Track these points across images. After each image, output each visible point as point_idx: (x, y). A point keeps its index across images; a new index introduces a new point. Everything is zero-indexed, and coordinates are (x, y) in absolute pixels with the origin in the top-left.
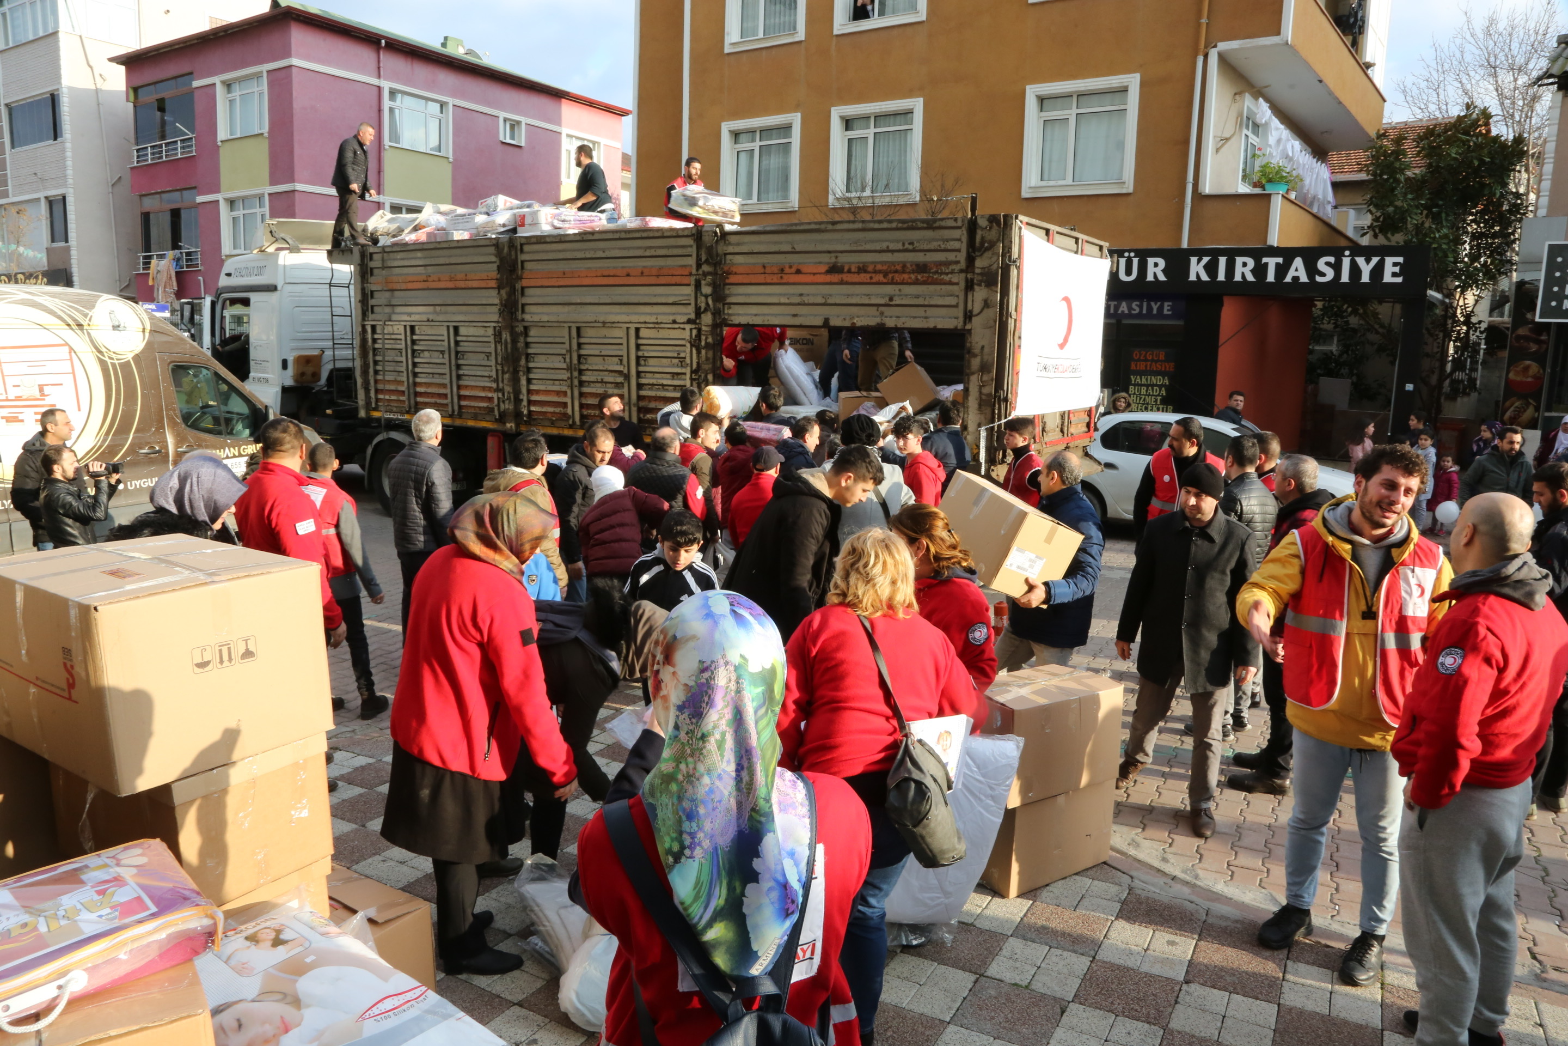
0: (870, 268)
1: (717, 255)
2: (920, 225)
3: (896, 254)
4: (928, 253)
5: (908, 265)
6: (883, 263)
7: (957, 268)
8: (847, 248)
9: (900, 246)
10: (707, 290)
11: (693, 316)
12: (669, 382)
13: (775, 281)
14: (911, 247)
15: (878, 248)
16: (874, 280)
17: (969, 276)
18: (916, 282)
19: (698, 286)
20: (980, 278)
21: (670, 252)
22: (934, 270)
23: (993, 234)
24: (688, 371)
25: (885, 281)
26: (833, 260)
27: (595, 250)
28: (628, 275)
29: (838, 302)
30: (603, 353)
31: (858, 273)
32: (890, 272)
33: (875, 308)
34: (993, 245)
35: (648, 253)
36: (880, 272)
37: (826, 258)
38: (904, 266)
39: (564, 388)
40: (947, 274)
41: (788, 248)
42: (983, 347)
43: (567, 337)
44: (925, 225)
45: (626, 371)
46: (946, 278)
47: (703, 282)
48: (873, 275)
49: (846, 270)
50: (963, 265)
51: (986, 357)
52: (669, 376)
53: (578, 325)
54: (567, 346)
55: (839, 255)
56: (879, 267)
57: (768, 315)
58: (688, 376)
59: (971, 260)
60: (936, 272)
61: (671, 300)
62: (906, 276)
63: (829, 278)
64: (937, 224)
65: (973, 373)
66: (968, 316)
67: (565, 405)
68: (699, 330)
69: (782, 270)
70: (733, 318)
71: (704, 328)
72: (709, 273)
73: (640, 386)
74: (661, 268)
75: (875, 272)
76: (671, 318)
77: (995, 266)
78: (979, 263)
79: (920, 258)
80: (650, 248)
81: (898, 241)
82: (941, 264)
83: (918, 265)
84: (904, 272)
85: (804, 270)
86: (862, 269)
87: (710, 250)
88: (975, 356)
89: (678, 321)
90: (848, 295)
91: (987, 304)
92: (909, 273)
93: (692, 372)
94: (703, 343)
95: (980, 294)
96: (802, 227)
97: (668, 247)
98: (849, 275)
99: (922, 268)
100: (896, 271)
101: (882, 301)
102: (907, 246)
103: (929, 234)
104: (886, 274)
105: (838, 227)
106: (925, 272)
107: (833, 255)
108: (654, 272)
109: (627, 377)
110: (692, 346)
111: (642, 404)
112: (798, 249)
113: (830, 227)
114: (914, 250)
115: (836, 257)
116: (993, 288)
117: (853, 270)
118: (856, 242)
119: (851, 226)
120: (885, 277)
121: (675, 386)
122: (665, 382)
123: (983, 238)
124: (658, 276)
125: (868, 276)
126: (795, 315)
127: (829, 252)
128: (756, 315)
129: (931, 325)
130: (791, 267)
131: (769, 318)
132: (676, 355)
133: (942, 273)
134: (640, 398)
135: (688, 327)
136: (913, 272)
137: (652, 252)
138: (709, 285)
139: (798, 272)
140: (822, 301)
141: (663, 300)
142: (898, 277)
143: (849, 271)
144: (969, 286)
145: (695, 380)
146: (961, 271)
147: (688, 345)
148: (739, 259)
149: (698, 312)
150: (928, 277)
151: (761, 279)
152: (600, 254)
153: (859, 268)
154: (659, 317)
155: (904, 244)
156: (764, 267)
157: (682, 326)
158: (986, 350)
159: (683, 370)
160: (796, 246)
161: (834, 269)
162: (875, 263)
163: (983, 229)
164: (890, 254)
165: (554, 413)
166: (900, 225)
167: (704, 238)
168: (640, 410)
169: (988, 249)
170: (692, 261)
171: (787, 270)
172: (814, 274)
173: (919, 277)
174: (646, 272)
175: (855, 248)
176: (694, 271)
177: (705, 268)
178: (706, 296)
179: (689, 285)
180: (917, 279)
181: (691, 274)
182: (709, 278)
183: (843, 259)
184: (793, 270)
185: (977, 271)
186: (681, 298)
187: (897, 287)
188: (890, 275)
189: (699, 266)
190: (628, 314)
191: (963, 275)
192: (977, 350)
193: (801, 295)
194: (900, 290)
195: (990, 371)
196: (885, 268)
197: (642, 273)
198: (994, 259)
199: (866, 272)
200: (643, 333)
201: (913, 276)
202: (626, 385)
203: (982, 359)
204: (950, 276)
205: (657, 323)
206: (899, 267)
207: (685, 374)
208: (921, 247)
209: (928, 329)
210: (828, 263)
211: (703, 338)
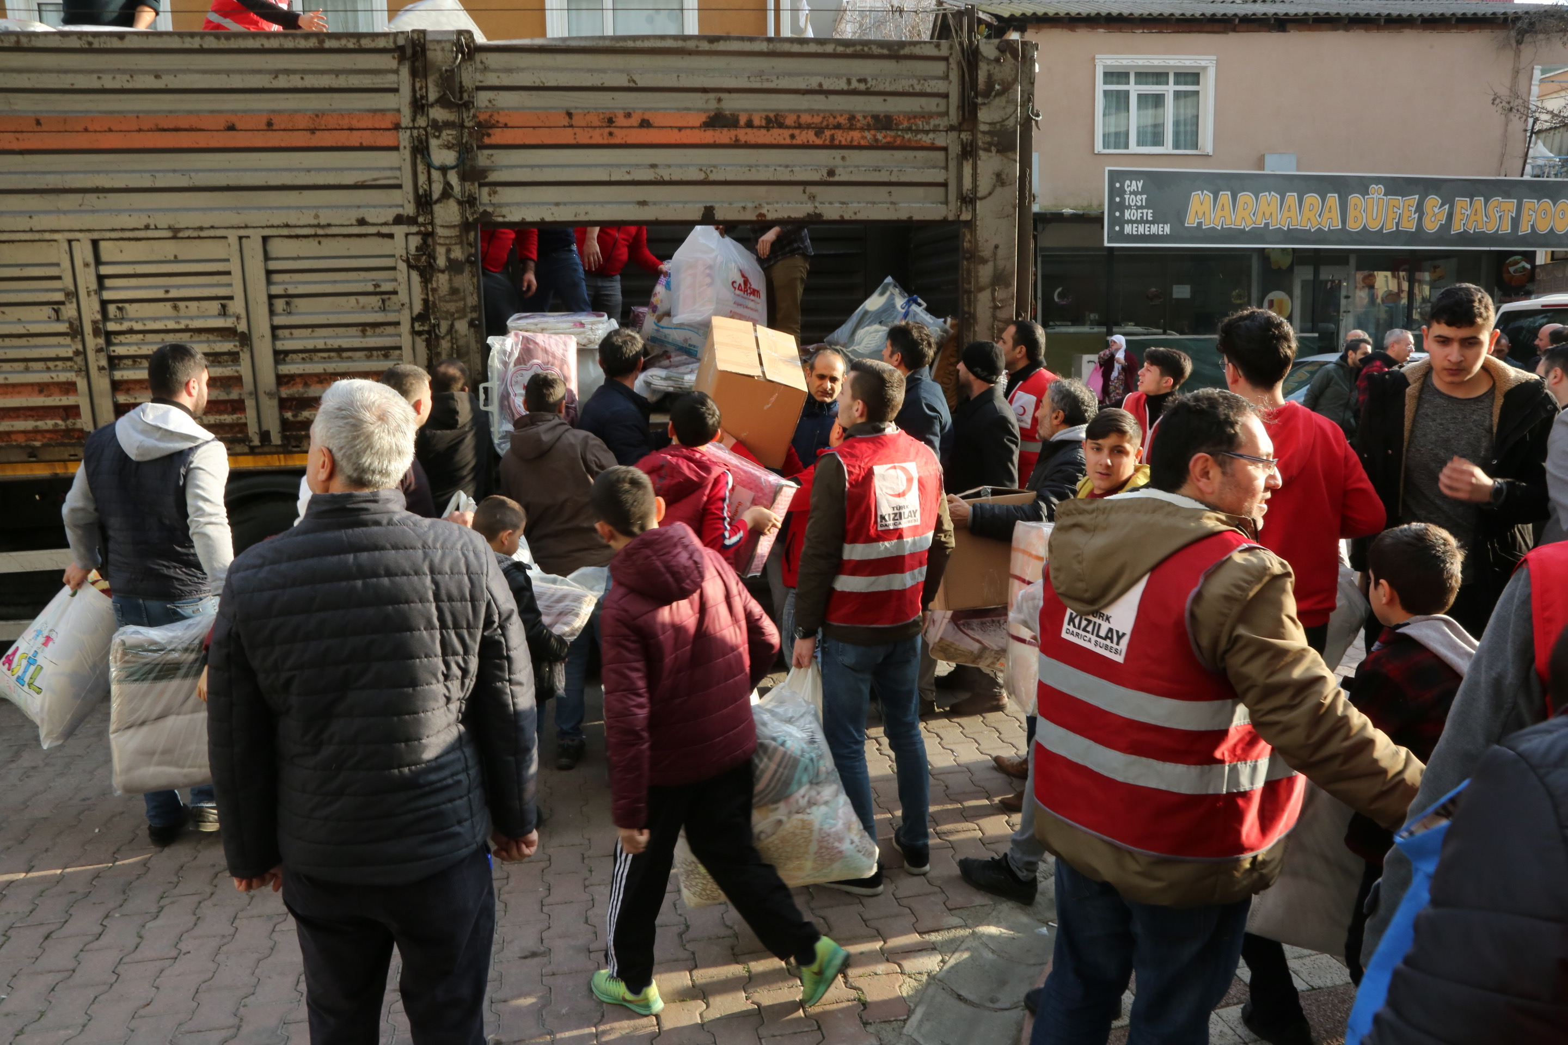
0: (790, 121)
1: (462, 89)
2: (876, 50)
3: (832, 98)
4: (889, 98)
5: (859, 116)
6: (810, 111)
7: (943, 123)
8: (742, 83)
9: (843, 85)
10: (442, 156)
11: (410, 210)
12: (357, 342)
13: (597, 139)
14: (862, 87)
15: (803, 86)
16: (798, 141)
17: (965, 136)
18: (875, 146)
19: (420, 150)
20: (988, 139)
21: (342, 82)
22: (905, 125)
23: (1006, 69)
24: (405, 318)
25: (818, 142)
26: (713, 105)
27: (132, 73)
28: (231, 128)
29: (730, 178)
30: (174, 294)
31: (767, 128)
32: (827, 127)
33: (801, 188)
34: (1007, 88)
35: (282, 82)
36: (809, 127)
37: (698, 100)
38: (852, 118)
39: (71, 376)
40: (927, 132)
41: (623, 81)
42: (996, 247)
43: (66, 264)
44: (885, 52)
45: (242, 327)
46: (926, 139)
47: (434, 143)
48: (797, 132)
49: (742, 123)
50: (954, 117)
51: (1001, 264)
52: (353, 331)
53: (96, 236)
54: (68, 282)
55: (723, 95)
56: (806, 118)
57: (585, 203)
58: (405, 328)
59: (969, 111)
60: (909, 129)
61: (349, 179)
62: (856, 135)
63: (709, 136)
64: (906, 51)
65: (981, 289)
66: (969, 200)
67: (72, 411)
68: (427, 236)
69: (611, 121)
70: (505, 211)
71: (440, 231)
72: (448, 125)
73: (280, 356)
74: (317, 115)
75: (799, 126)
76: (354, 215)
77: (1011, 122)
78: (985, 116)
79: (876, 105)
80: (288, 72)
81: (838, 77)
82: (913, 116)
83: (876, 117)
84: (852, 128)
85: (656, 121)
86: (775, 121)
87: (449, 80)
88: (984, 261)
89: (370, 219)
90: (750, 167)
91: (1000, 179)
92: (862, 129)
93: (413, 320)
94: (441, 262)
95: (989, 164)
96: (647, 44)
97: (337, 73)
98: (749, 130)
99: (883, 122)
100: (838, 127)
101: (816, 177)
102: (855, 84)
103: (889, 66)
104: (819, 131)
105: (721, 46)
106: (890, 129)
107: (712, 95)
108: (302, 123)
109: (245, 339)
110: (410, 266)
111: (285, 392)
112: (641, 84)
113: (705, 46)
114: (868, 93)
115: (720, 100)
116: (1010, 154)
117: (756, 122)
118: (760, 74)
119: (747, 46)
120: (817, 135)
121: (370, 349)
122: (345, 343)
123: (990, 76)
124: (313, 131)
125: (786, 133)
126: (643, 203)
127: (705, 90)
128: (557, 204)
129: (903, 216)
130: (628, 115)
131: (589, 208)
132: (370, 288)
133: (918, 131)
134: (282, 380)
135: (399, 231)
136: (869, 128)
137: (295, 81)
138: (448, 147)
139: (645, 124)
140: (701, 177)
141: (331, 179)
142: (842, 137)
143: (749, 125)
144: (968, 152)
145: (419, 333)
146: (952, 128)
147: (402, 266)
148: (506, 100)
149: (424, 202)
150: (895, 137)
151: (566, 136)
152: (150, 82)
153: (768, 119)
154: (322, 213)
155: (849, 82)
156: (570, 115)
157: (385, 230)
158: (1001, 252)
159: (391, 317)
160: (636, 78)
161: (717, 120)
162: (798, 113)
163: (989, 61)
164: (822, 97)
165: (36, 431)
166: (840, 49)
167: (430, 54)
168: (284, 404)
169: (999, 94)
170: (402, 101)
171: (620, 121)
172: (680, 129)
173: (880, 136)
174: (278, 122)
175: (757, 85)
176: (406, 121)
177: (439, 114)
178: (444, 169)
179: (396, 148)
180: (876, 140)
181: (397, 127)
182: (448, 135)
183: (731, 104)
184: (635, 121)
185: (983, 127)
186: (376, 174)
187: (837, 154)
188: (828, 133)
189: (419, 106)
190: (238, 210)
191: (953, 135)
192: (986, 252)
193: (654, 166)
194: (843, 158)
195: (1008, 285)
196: (817, 120)
197: (270, 124)
198: (1010, 110)
199: (781, 126)
200: (279, 248)
201: (868, 135)
202: (245, 357)
203: (995, 266)
204: (931, 135)
205: (318, 226)
206: (842, 120)
207: (397, 324)
208: (881, 88)
209: (898, 222)
210: (705, 111)
211: (441, 252)
